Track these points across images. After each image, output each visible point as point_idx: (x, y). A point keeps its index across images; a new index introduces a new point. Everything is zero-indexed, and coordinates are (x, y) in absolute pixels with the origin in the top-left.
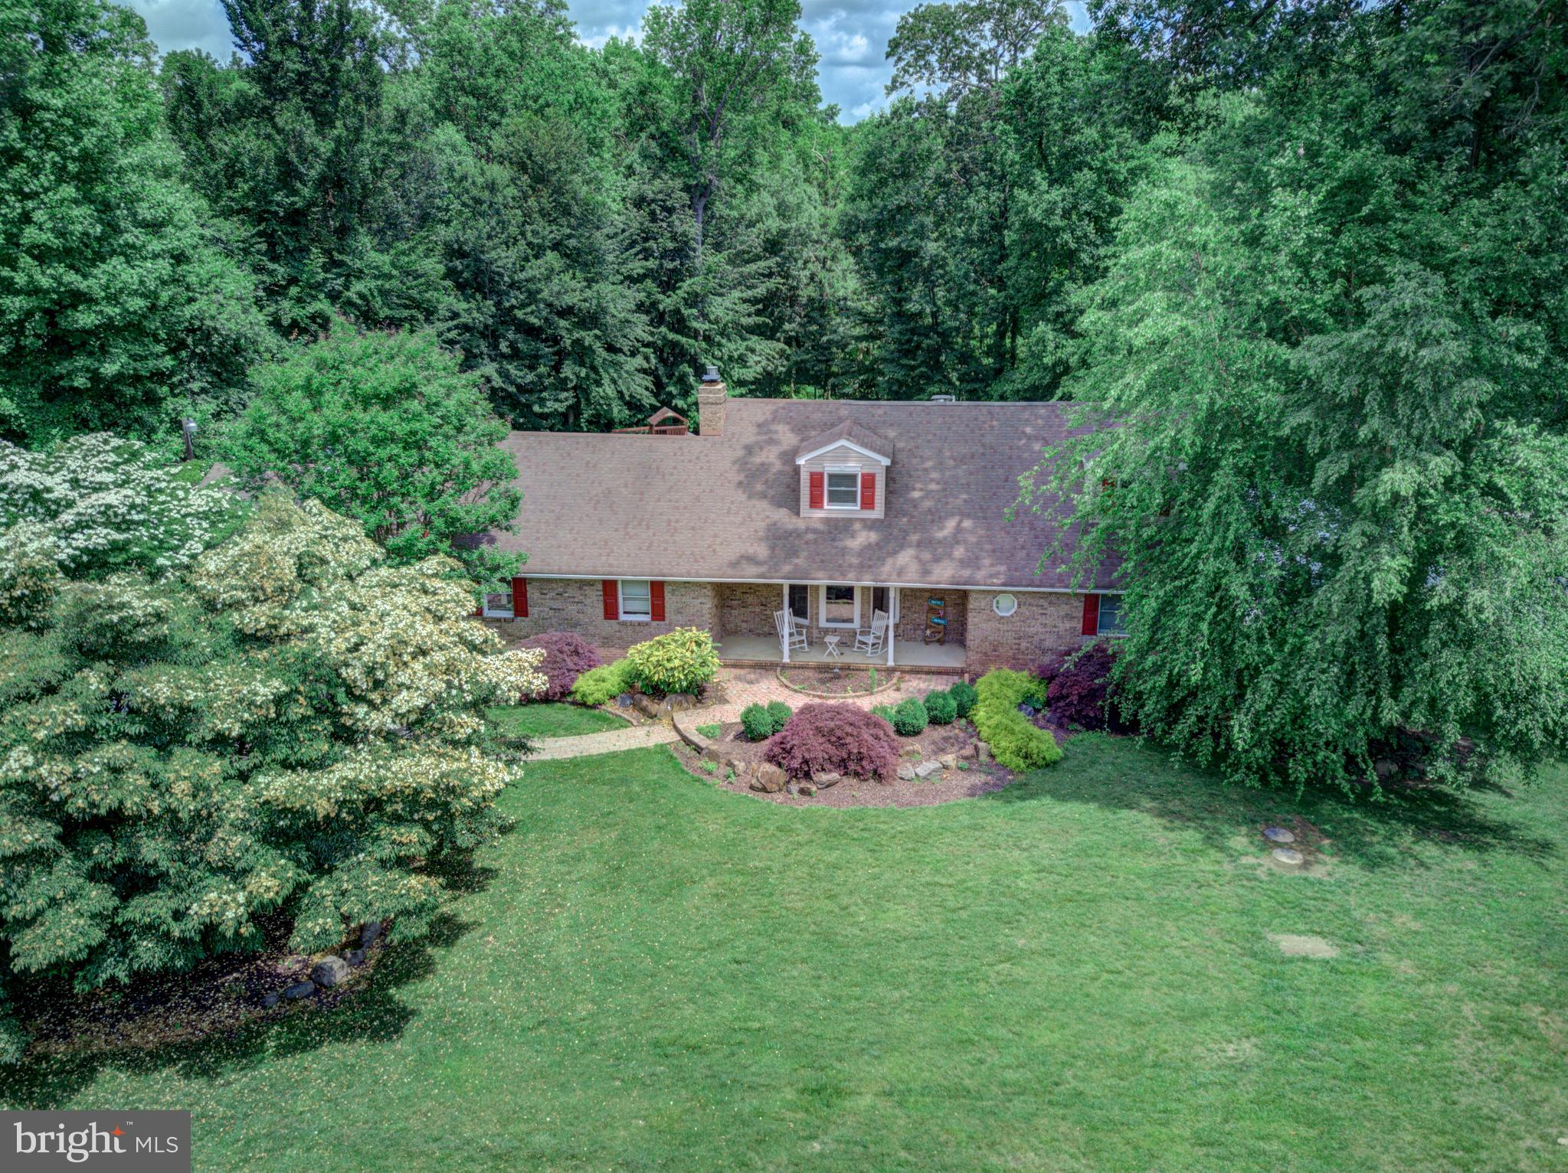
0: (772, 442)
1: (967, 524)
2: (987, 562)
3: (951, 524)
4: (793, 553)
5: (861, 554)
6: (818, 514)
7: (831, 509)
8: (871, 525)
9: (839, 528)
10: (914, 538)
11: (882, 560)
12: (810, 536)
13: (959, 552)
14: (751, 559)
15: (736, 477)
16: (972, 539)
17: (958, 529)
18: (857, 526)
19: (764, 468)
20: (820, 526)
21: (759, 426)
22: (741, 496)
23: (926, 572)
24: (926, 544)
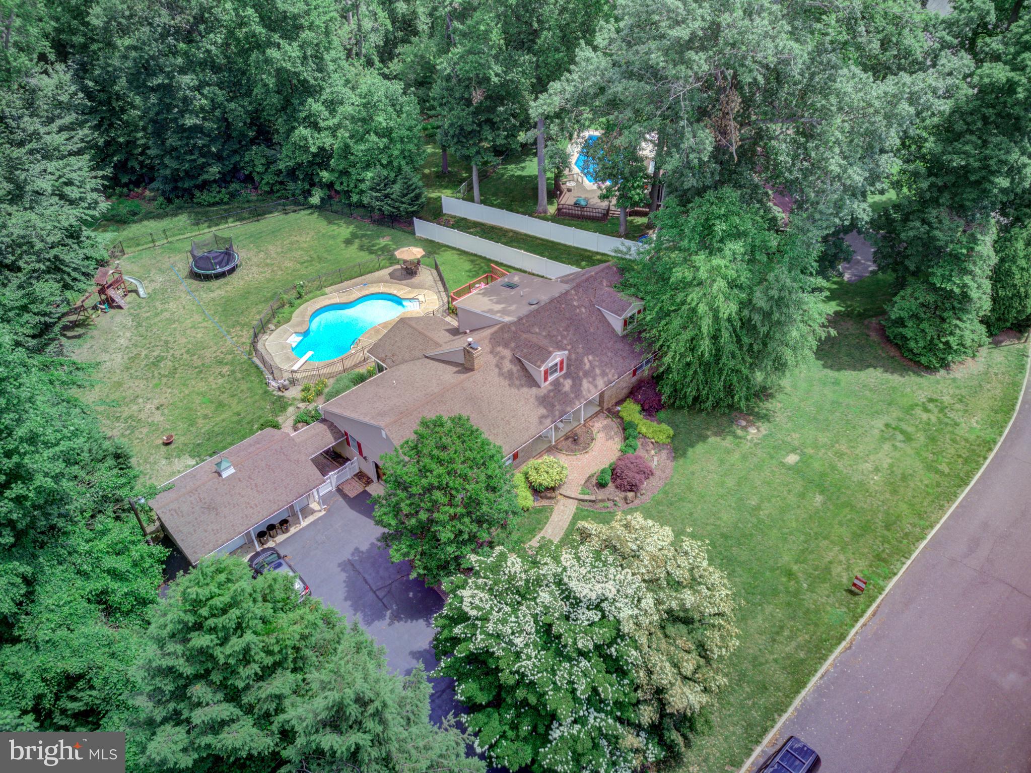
0: (502, 358)
1: (590, 358)
2: (608, 371)
3: (586, 360)
4: (553, 406)
5: (573, 392)
6: (547, 383)
7: (550, 379)
8: (565, 377)
9: (557, 384)
10: (581, 374)
11: (579, 390)
12: (552, 394)
13: (598, 371)
14: (543, 417)
15: (505, 382)
16: (597, 363)
17: (590, 362)
18: (562, 380)
19: (510, 373)
20: (551, 388)
21: (491, 352)
22: (514, 391)
23: (596, 386)
24: (586, 374)
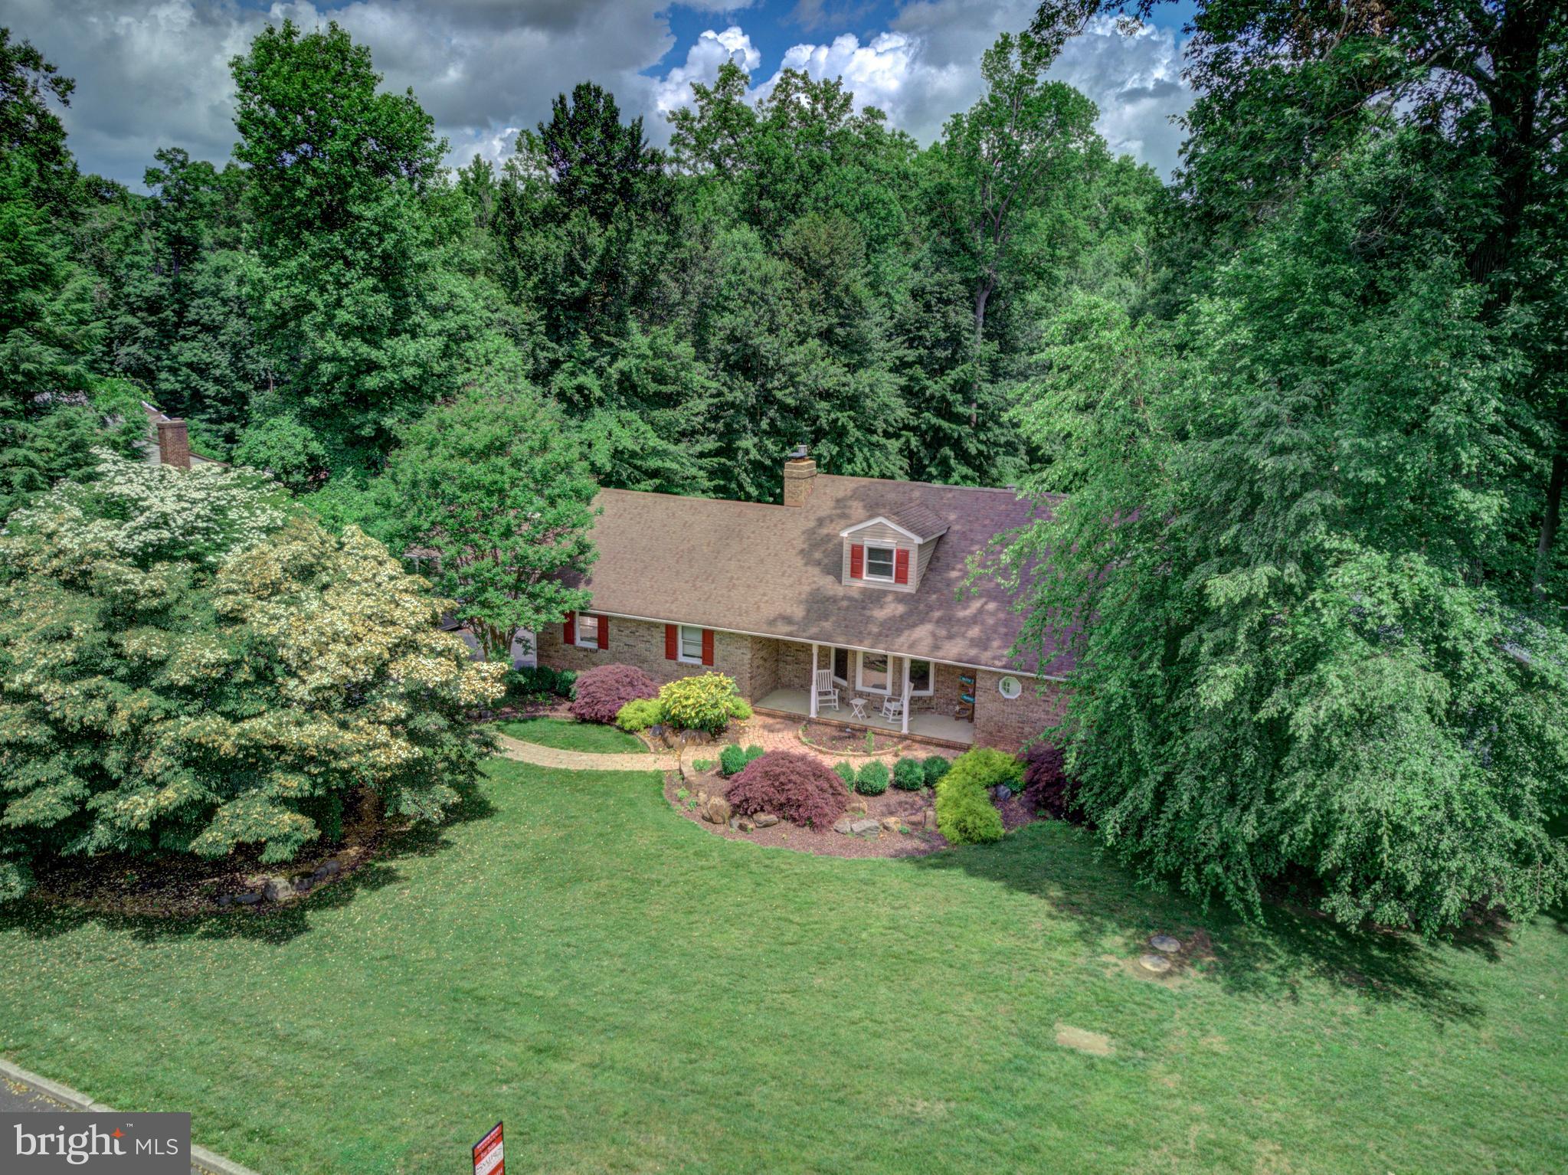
1: (992, 606)
2: (995, 644)
3: (976, 605)
4: (824, 616)
5: (882, 624)
6: (858, 584)
7: (868, 580)
8: (901, 598)
9: (875, 597)
10: (937, 614)
11: (899, 632)
12: (845, 603)
13: (975, 632)
14: (788, 620)
15: (800, 544)
16: (991, 621)
17: (981, 611)
18: (888, 598)
19: (827, 538)
20: (856, 595)
21: (838, 501)
22: (799, 562)
23: (936, 647)
24: (947, 621)
